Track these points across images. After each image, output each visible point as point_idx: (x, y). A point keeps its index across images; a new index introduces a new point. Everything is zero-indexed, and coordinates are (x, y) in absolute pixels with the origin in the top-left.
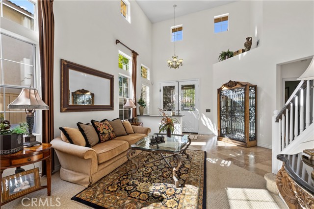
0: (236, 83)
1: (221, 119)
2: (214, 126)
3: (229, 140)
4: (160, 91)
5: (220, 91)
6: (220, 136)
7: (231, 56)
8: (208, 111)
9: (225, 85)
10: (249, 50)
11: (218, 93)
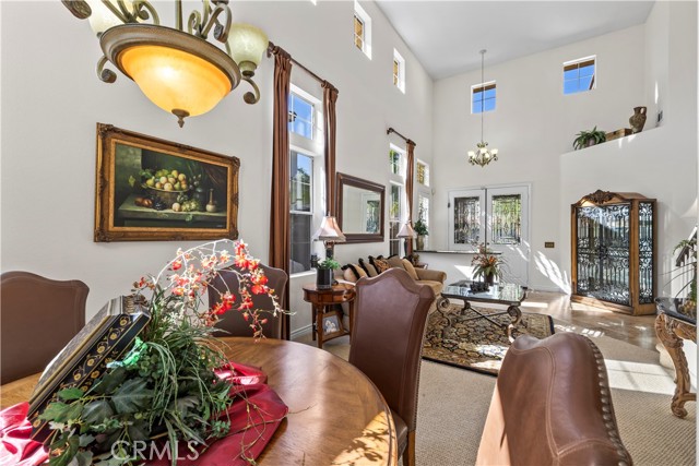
0: (611, 196)
1: (578, 261)
2: (563, 275)
3: (597, 301)
4: (449, 206)
5: (576, 208)
6: (578, 294)
7: (601, 141)
8: (549, 245)
9: (587, 198)
10: (640, 131)
11: (573, 212)
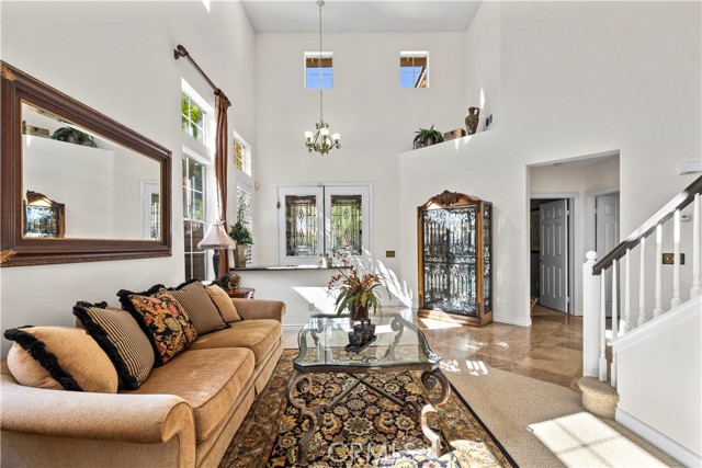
0: (458, 197)
1: (424, 271)
2: (402, 286)
3: (444, 314)
4: (279, 206)
5: (422, 211)
6: (424, 308)
7: (439, 141)
8: (391, 254)
9: (434, 200)
10: (474, 133)
11: (419, 216)
